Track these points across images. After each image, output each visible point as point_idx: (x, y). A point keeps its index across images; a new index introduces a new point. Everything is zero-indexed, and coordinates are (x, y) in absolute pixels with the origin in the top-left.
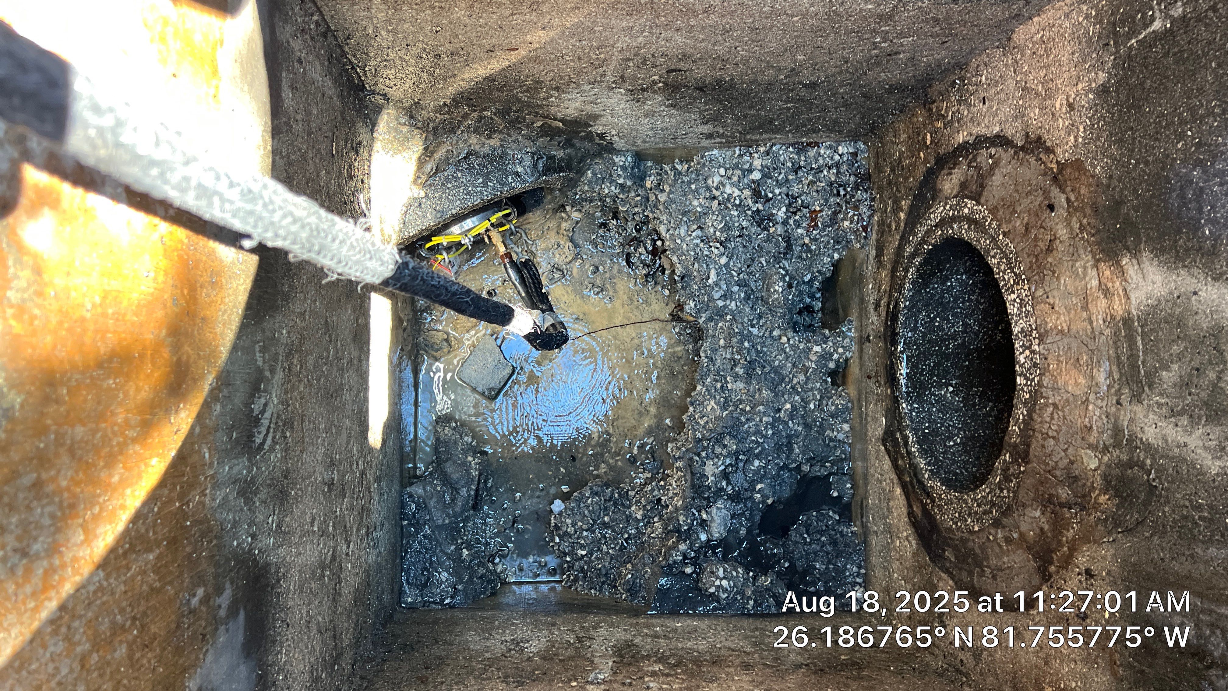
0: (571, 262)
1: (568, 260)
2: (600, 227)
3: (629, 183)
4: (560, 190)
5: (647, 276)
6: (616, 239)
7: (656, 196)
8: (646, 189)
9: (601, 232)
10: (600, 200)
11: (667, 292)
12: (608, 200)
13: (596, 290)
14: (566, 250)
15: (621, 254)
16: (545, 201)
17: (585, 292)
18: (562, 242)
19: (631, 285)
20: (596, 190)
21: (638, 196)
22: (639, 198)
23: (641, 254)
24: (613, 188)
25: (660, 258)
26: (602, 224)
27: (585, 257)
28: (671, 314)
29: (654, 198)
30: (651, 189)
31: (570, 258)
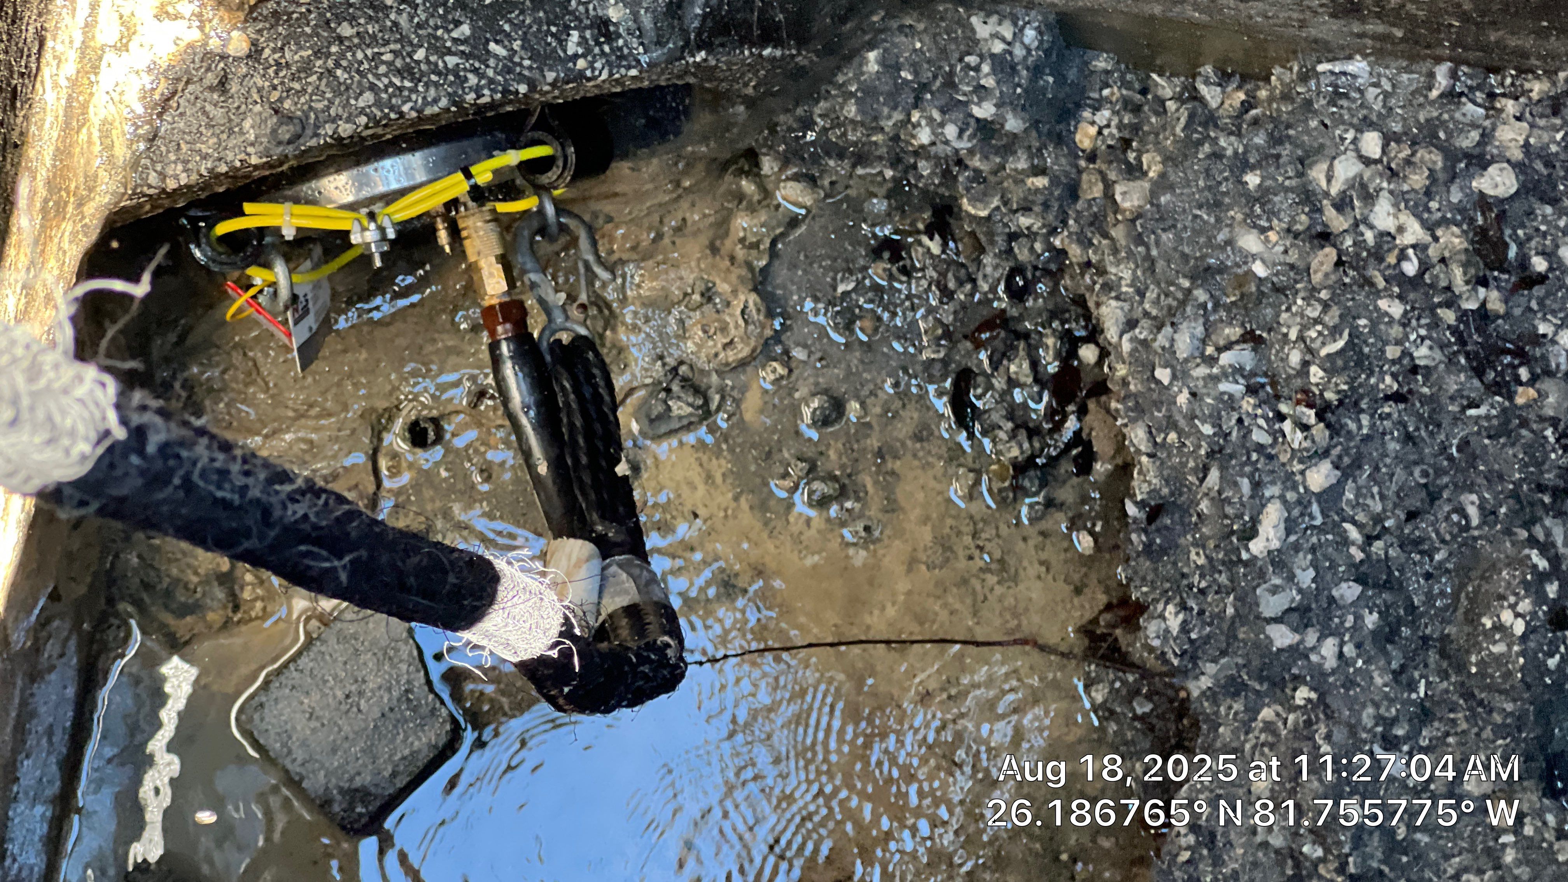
0: (743, 364)
1: (731, 356)
2: (876, 253)
3: (1013, 124)
4: (750, 103)
5: (1021, 468)
6: (931, 310)
7: (1108, 186)
8: (1074, 151)
9: (877, 273)
10: (896, 162)
11: (1084, 542)
12: (925, 168)
13: (819, 487)
14: (733, 318)
15: (936, 370)
16: (686, 127)
17: (779, 489)
18: (723, 287)
19: (956, 491)
20: (888, 124)
21: (1039, 171)
22: (1041, 182)
23: (1012, 383)
24: (951, 131)
25: (1082, 412)
26: (887, 244)
27: (799, 354)
28: (1088, 631)
29: (1097, 191)
30: (1092, 157)
31: (742, 351)
